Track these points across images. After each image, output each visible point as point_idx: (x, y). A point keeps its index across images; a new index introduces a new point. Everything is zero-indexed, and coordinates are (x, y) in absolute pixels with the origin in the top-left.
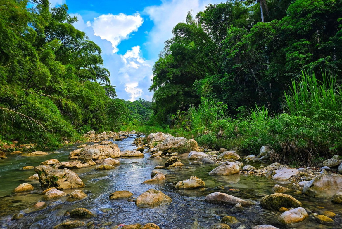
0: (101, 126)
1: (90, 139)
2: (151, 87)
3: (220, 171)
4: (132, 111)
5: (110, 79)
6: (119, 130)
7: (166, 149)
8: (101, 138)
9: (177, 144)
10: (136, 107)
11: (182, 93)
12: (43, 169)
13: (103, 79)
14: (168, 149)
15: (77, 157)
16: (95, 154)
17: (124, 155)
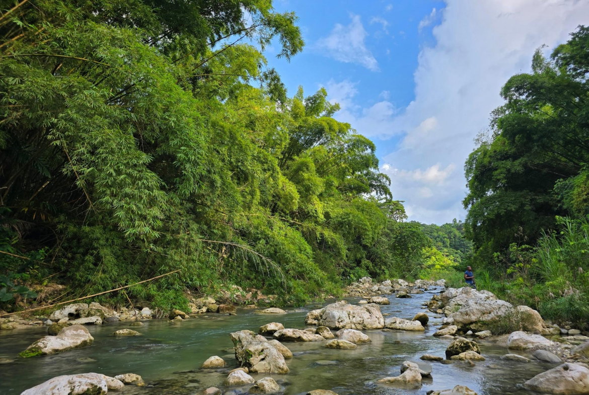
0: (384, 271)
1: (361, 291)
2: (466, 199)
3: (547, 383)
4: (440, 244)
5: (390, 191)
6: (416, 277)
7: (467, 323)
8: (379, 290)
9: (490, 313)
10: (446, 236)
11: (530, 208)
12: (239, 338)
13: (380, 191)
14: (472, 323)
15: (316, 322)
16: (340, 320)
17: (389, 326)
